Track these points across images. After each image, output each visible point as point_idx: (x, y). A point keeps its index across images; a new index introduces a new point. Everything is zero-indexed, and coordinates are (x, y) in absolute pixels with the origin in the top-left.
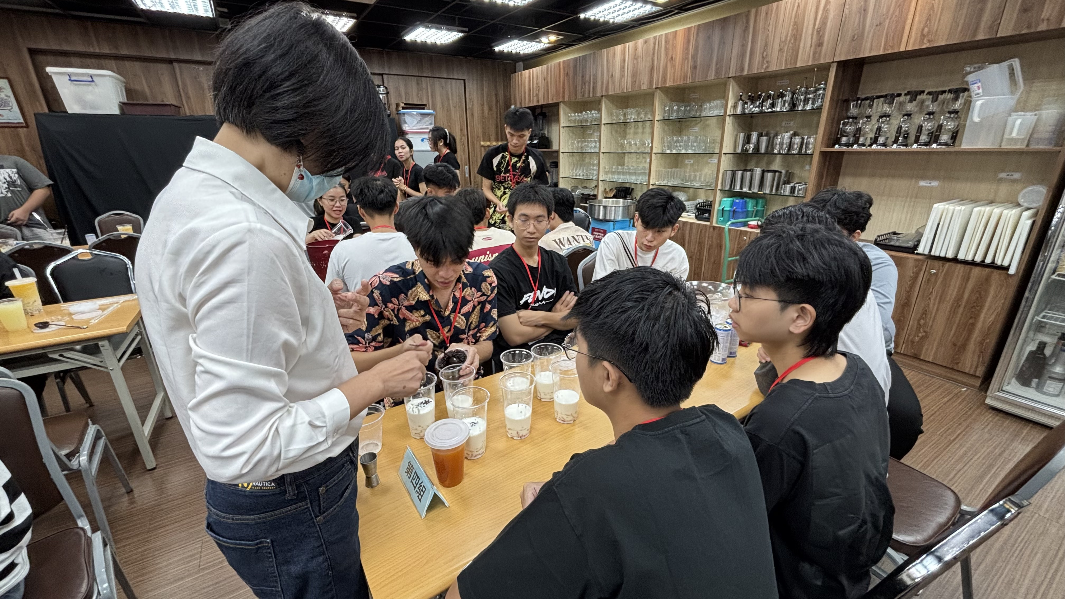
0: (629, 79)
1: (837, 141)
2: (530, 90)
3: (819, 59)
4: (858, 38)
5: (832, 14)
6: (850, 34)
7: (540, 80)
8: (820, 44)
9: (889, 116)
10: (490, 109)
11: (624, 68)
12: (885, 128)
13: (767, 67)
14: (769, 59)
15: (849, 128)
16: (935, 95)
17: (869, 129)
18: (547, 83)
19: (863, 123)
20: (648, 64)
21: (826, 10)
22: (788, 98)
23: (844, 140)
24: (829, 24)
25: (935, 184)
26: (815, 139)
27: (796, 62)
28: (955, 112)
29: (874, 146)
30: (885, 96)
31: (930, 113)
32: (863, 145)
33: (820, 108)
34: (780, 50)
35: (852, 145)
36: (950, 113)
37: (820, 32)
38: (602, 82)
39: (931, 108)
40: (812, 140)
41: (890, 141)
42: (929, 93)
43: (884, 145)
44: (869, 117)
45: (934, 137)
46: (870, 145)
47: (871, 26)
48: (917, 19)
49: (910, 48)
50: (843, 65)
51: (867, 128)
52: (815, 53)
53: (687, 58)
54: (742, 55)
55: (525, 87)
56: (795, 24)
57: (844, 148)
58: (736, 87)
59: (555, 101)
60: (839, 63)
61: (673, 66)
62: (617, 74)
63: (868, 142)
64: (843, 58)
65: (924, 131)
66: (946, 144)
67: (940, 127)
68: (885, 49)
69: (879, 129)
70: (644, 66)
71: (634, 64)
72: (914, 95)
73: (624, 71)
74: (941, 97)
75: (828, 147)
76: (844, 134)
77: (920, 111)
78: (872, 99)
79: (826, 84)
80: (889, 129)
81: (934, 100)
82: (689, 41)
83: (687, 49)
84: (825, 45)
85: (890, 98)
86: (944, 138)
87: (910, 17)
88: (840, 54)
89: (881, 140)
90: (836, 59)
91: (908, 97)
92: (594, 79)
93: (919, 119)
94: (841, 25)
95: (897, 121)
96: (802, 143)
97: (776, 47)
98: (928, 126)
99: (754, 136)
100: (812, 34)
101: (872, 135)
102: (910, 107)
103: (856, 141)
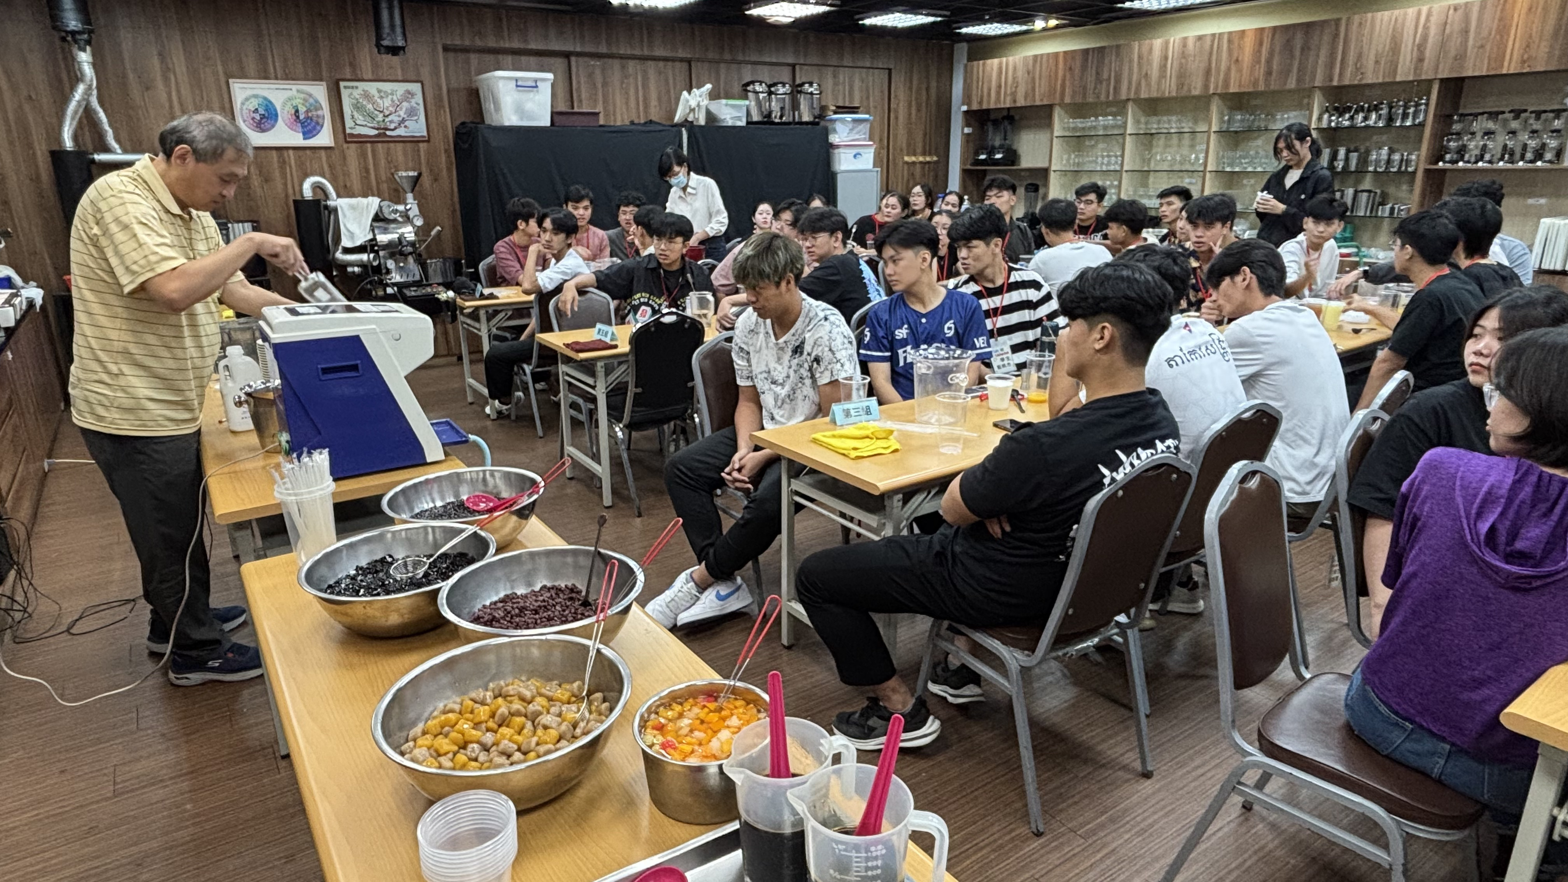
0: (1174, 80)
1: (1441, 158)
2: (1000, 87)
3: (1420, 75)
4: (1461, 57)
5: (1433, 31)
6: (1453, 53)
7: (1020, 73)
8: (1421, 60)
9: (1493, 133)
10: (919, 110)
11: (1165, 66)
12: (1490, 144)
13: (1361, 79)
14: (1363, 70)
15: (1452, 144)
16: (1538, 114)
17: (1474, 146)
18: (1033, 79)
19: (1469, 140)
20: (1203, 65)
21: (1426, 28)
22: (1384, 112)
23: (1448, 157)
24: (1430, 40)
25: (1543, 201)
26: (1418, 156)
27: (1395, 76)
28: (1558, 131)
29: (1480, 164)
30: (1490, 113)
31: (1534, 132)
32: (1468, 162)
33: (1422, 125)
34: (1377, 62)
35: (1457, 162)
36: (1553, 132)
37: (1421, 48)
38: (1130, 83)
39: (1535, 127)
40: (1414, 157)
41: (1495, 159)
42: (1532, 112)
43: (1490, 162)
44: (1473, 134)
45: (1539, 155)
46: (1476, 162)
47: (1474, 46)
48: (1517, 45)
49: (1511, 72)
50: (1445, 82)
51: (1472, 145)
52: (1416, 69)
53: (1259, 62)
54: (1331, 65)
55: (990, 81)
56: (1394, 38)
57: (1448, 166)
58: (1321, 98)
59: (1045, 102)
60: (1442, 81)
61: (1240, 71)
62: (1155, 73)
63: (1473, 159)
64: (1445, 76)
65: (1529, 149)
66: (1550, 162)
67: (1544, 146)
68: (1488, 70)
69: (1485, 146)
70: (1196, 67)
71: (1181, 64)
72: (1517, 114)
73: (1165, 71)
74: (1544, 116)
75: (1431, 163)
76: (1447, 150)
77: (1525, 128)
78: (1476, 115)
79: (1428, 100)
80: (1494, 146)
81: (1538, 118)
82: (1261, 44)
83: (1259, 51)
84: (1426, 61)
85: (1493, 115)
86: (1548, 156)
87: (1510, 43)
88: (1443, 71)
89: (1487, 157)
90: (1440, 76)
91: (1512, 115)
92: (1116, 76)
93: (1524, 137)
94: (1443, 44)
95: (1502, 138)
96: (1402, 160)
97: (1372, 57)
98: (1532, 144)
99: (1342, 152)
100: (1412, 50)
101: (1477, 152)
102: (1514, 125)
103: (1462, 159)
